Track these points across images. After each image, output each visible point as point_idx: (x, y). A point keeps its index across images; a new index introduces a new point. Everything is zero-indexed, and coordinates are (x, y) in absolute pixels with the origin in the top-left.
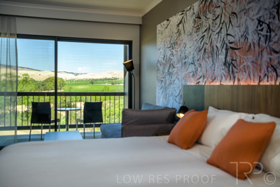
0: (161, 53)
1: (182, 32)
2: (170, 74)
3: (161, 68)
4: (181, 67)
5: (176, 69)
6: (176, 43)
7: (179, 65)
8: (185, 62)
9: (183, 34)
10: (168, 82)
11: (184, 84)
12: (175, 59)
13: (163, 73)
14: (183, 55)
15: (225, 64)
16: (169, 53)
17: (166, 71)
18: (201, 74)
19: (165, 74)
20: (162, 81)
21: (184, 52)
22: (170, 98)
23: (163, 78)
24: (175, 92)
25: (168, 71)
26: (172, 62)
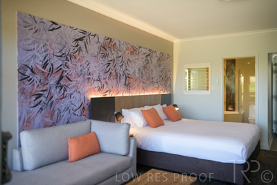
1: (84, 49)
4: (84, 82)
8: (89, 78)
9: (84, 52)
10: (56, 96)
15: (125, 84)
18: (107, 89)
19: (48, 86)
20: (41, 95)
21: (87, 69)
22: (62, 114)
23: (43, 91)
24: (72, 106)
25: (58, 83)
26: (65, 74)
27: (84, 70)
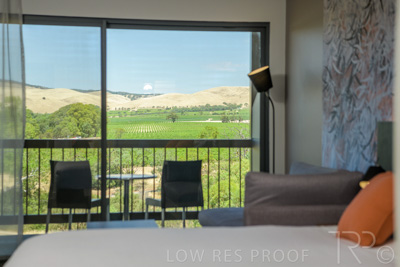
0: (332, 50)
1: (378, 6)
2: (351, 97)
3: (332, 84)
4: (375, 83)
5: (363, 87)
6: (363, 31)
7: (370, 79)
8: (383, 73)
9: (378, 12)
10: (346, 116)
11: (380, 119)
12: (361, 65)
13: (337, 95)
14: (378, 57)
16: (348, 51)
17: (343, 91)
19: (340, 97)
20: (335, 113)
21: (380, 51)
22: (351, 151)
23: (337, 106)
24: (361, 137)
25: (348, 91)
26: (355, 72)
27: (376, 57)
